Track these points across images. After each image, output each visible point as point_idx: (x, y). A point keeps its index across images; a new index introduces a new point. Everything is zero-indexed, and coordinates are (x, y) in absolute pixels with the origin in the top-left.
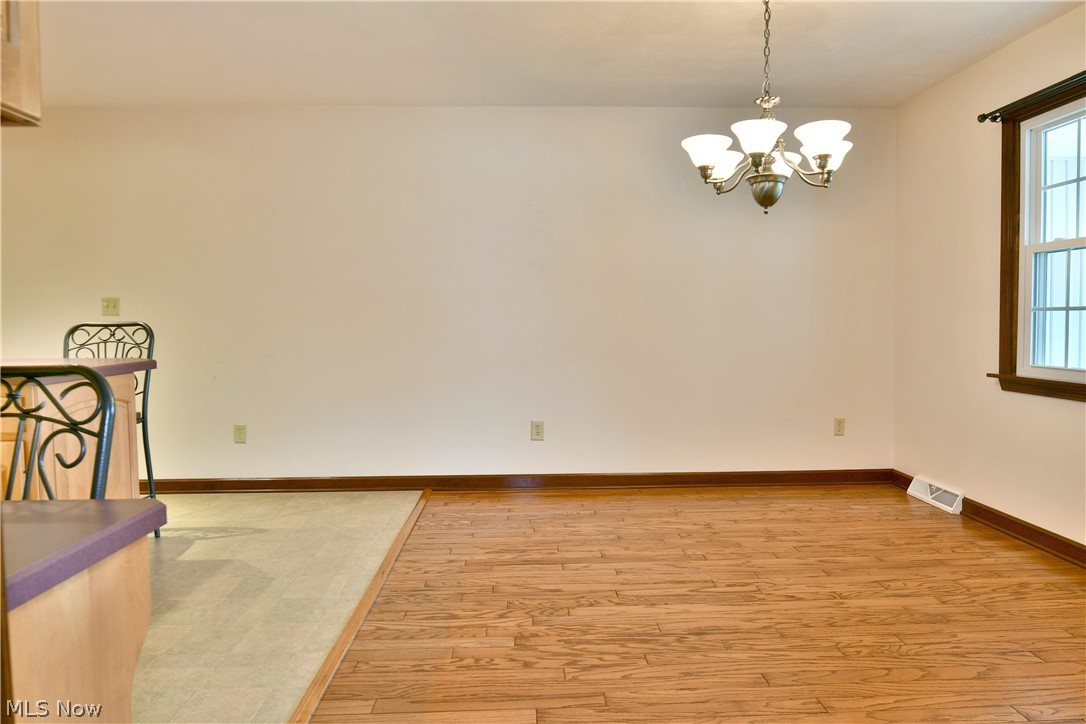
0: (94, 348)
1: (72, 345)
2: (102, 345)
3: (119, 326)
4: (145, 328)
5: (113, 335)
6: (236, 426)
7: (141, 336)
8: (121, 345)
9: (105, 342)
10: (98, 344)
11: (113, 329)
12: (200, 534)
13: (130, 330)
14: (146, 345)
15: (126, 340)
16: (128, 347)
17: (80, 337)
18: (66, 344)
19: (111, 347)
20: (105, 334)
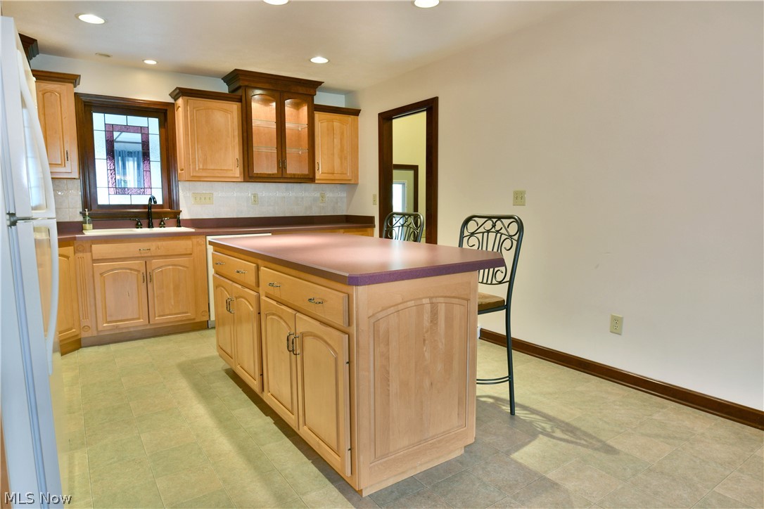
0: (480, 236)
1: (466, 233)
2: (486, 234)
3: (499, 218)
4: (517, 221)
5: (494, 226)
6: (613, 317)
7: (514, 228)
8: (499, 235)
9: (488, 231)
10: (483, 233)
11: (495, 220)
12: (548, 427)
13: (506, 222)
14: (516, 237)
15: (503, 231)
16: (504, 237)
17: (472, 226)
18: (462, 232)
19: (492, 235)
20: (489, 225)
